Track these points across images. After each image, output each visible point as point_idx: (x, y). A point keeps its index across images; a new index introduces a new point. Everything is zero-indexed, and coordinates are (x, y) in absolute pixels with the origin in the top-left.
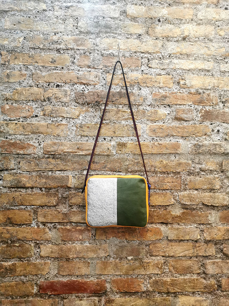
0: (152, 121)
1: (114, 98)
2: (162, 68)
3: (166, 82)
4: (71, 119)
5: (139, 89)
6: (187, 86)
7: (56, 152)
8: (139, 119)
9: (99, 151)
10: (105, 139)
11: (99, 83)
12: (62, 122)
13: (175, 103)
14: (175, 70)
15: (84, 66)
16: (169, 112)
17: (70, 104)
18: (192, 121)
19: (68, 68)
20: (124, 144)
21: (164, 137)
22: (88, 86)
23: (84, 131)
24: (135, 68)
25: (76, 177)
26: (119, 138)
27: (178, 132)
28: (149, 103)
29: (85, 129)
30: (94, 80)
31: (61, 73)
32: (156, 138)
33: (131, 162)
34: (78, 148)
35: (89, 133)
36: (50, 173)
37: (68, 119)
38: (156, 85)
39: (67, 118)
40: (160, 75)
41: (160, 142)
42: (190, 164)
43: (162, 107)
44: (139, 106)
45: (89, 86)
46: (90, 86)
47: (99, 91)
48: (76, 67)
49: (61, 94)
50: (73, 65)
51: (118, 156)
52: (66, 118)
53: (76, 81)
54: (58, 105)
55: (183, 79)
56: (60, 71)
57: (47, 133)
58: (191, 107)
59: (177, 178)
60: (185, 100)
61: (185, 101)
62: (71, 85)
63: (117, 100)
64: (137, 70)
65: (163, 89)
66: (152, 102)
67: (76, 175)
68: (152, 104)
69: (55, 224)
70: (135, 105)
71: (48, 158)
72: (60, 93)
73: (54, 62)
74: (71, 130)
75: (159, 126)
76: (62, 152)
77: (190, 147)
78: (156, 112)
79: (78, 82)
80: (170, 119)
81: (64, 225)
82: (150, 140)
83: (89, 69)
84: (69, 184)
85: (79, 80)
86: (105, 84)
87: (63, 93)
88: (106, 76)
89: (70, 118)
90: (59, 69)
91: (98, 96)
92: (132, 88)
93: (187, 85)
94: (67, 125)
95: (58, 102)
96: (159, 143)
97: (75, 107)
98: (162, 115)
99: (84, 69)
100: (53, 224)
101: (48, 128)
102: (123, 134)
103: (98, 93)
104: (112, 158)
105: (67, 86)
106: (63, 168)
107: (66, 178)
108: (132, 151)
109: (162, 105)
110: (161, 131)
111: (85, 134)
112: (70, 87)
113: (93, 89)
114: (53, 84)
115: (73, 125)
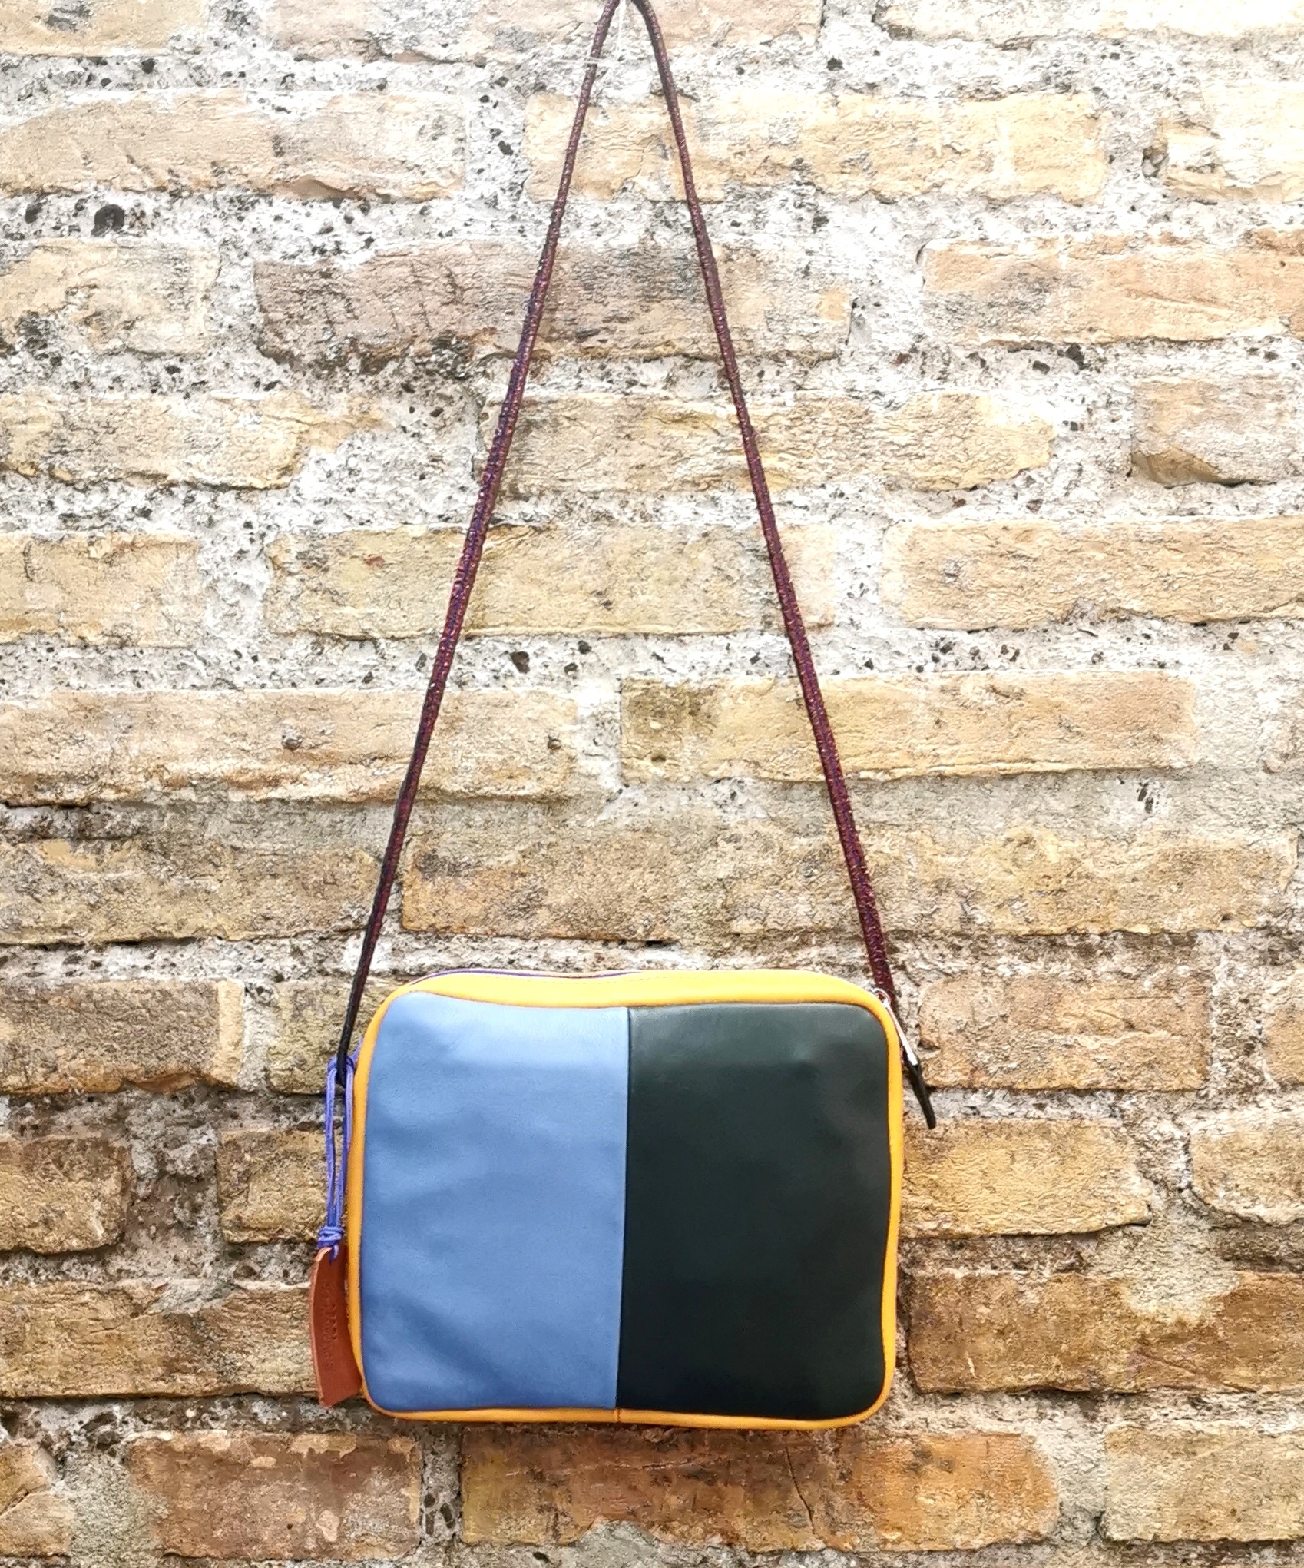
0: (926, 491)
1: (591, 308)
2: (1005, 31)
3: (1041, 156)
4: (230, 496)
5: (809, 217)
6: (1229, 182)
7: (104, 786)
8: (819, 477)
9: (471, 764)
10: (520, 660)
11: (460, 180)
12: (147, 525)
13: (1131, 331)
14: (1118, 49)
15: (330, 46)
16: (1078, 414)
17: (220, 366)
18: (1281, 485)
19: (197, 60)
20: (693, 695)
21: (1044, 625)
22: (365, 210)
23: (336, 597)
24: (768, 43)
25: (282, 994)
26: (640, 652)
27: (1168, 582)
28: (901, 342)
29: (349, 575)
30: (413, 157)
31: (136, 106)
32: (973, 641)
33: (752, 858)
34: (290, 746)
35: (379, 611)
36: (54, 967)
37: (203, 498)
38: (957, 178)
39: (192, 485)
40: (987, 92)
41: (1008, 676)
42: (1281, 862)
43: (1016, 371)
44: (813, 364)
45: (374, 213)
46: (387, 208)
47: (465, 249)
48: (263, 53)
49: (141, 287)
50: (232, 37)
51: (643, 800)
52: (181, 492)
53: (263, 168)
54: (117, 380)
55: (1188, 124)
56: (125, 96)
57: (21, 623)
58: (1273, 364)
59: (1169, 986)
60: (1213, 301)
61: (1212, 310)
62: (225, 206)
63: (623, 320)
64: (783, 63)
65: (1021, 213)
66: (928, 331)
67: (279, 978)
68: (922, 346)
69: (105, 1410)
70: (775, 358)
71: (39, 834)
72: (129, 277)
73: (75, 19)
74: (224, 589)
75: (993, 532)
76: (155, 782)
77: (1275, 708)
78: (964, 412)
79: (285, 184)
80: (1089, 469)
81: (180, 1424)
82: (919, 661)
83: (379, 70)
84: (219, 1059)
85: (289, 158)
86: (516, 189)
87: (159, 278)
88: (519, 116)
89: (215, 488)
90: (117, 73)
91: (456, 292)
92: (745, 218)
93: (1229, 175)
94: (193, 548)
95: (113, 353)
96: (1001, 688)
97: (261, 395)
98: (1017, 442)
99: (326, 69)
100: (87, 1414)
101: (29, 575)
102: (679, 615)
103: (457, 270)
104: (590, 823)
105: (190, 213)
106: (164, 916)
107: (187, 1007)
108: (759, 756)
109: (1015, 348)
110: (1008, 574)
111: (351, 618)
112: (215, 225)
113: (414, 233)
114: (70, 203)
115: (247, 546)
